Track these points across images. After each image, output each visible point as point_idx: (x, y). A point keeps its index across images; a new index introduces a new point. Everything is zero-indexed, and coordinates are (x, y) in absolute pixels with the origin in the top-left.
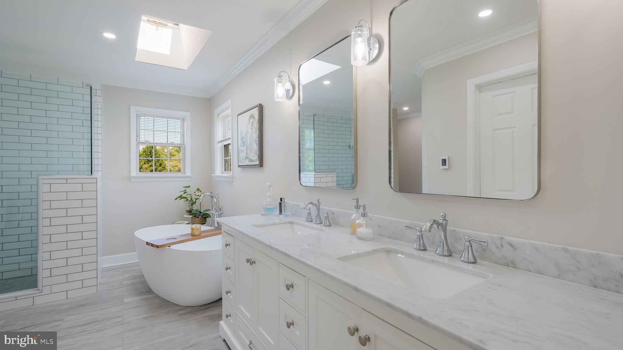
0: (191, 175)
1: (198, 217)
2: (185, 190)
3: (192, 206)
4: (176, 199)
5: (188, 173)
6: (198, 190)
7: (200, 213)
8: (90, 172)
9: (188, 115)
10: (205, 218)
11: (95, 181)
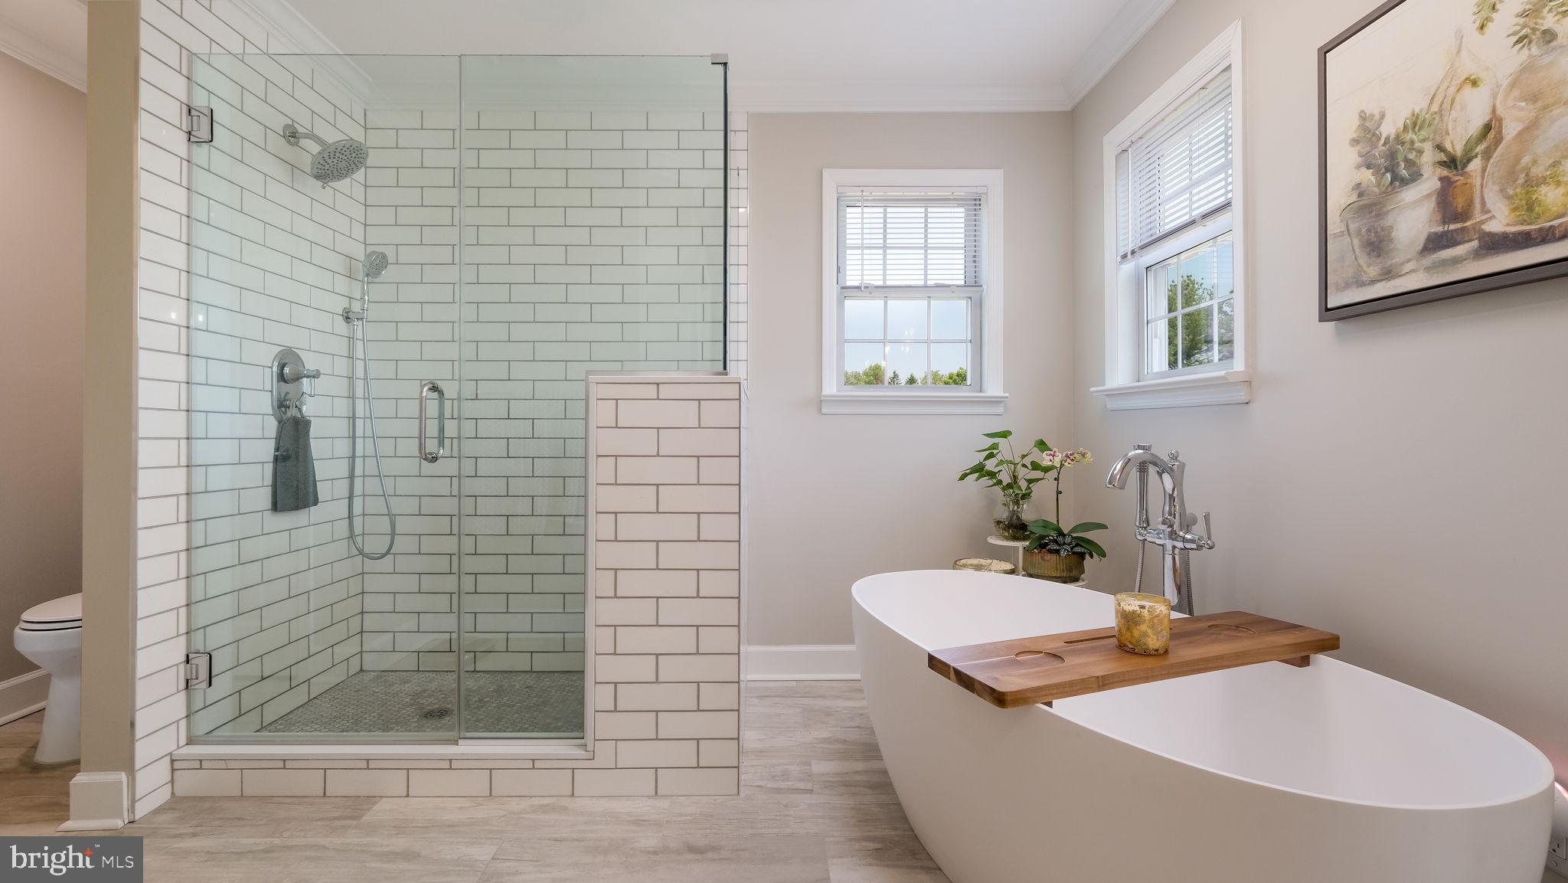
0: (1007, 395)
1: (1057, 552)
2: (995, 446)
3: (1017, 503)
4: (962, 478)
5: (994, 388)
6: (1042, 445)
7: (1061, 533)
8: (722, 363)
9: (992, 180)
10: (1082, 556)
11: (731, 391)
